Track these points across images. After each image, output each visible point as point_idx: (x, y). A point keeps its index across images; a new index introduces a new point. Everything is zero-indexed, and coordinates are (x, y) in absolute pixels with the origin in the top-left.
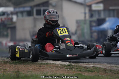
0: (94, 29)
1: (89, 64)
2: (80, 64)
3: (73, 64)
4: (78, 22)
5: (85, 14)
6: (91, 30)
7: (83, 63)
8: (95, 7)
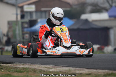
0: (25, 30)
1: (19, 64)
2: (10, 64)
3: (3, 65)
4: (10, 23)
5: (17, 15)
6: (23, 31)
7: (12, 64)
8: (27, 9)
